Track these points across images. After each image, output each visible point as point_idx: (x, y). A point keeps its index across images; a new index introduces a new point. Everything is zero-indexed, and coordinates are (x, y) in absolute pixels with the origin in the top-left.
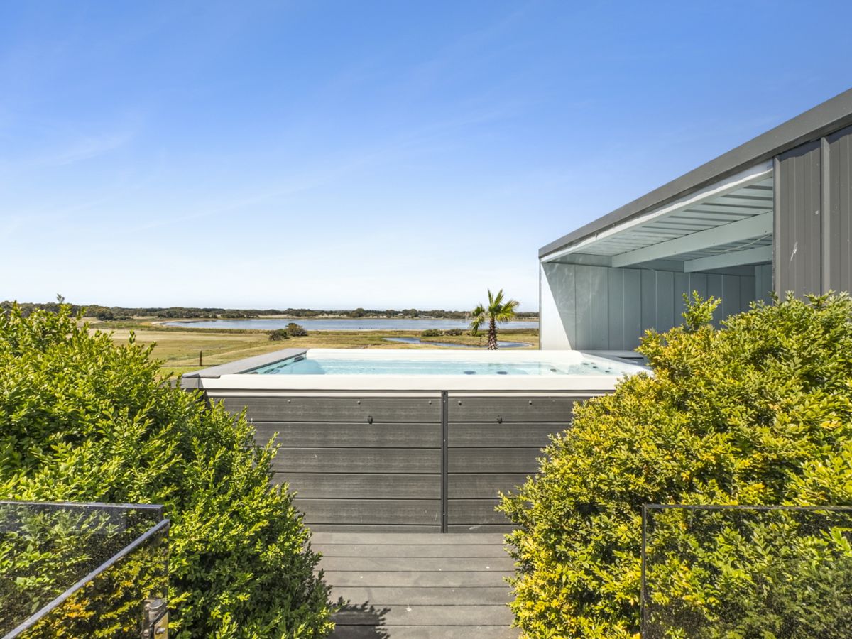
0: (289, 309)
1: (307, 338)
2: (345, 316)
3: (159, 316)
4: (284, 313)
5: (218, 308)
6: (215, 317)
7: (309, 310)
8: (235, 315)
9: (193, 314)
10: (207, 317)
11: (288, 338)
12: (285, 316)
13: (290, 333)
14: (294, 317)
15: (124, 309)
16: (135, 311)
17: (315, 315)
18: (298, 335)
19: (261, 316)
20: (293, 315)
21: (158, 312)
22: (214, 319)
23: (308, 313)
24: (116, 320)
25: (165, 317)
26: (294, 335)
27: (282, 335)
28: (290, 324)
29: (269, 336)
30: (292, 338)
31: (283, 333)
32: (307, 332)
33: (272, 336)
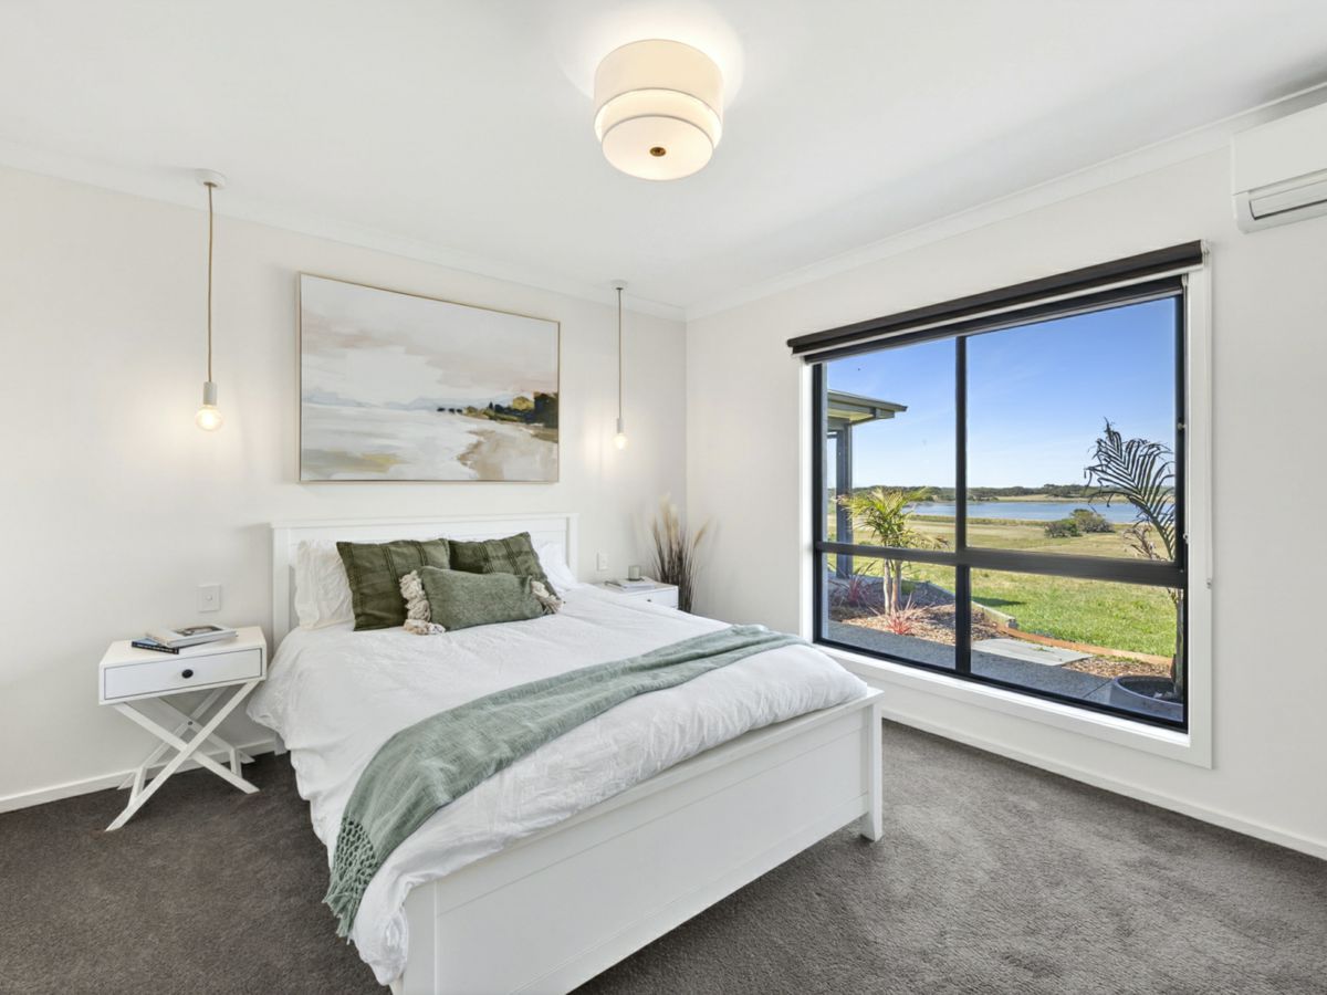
0: (1048, 485)
1: (1108, 537)
11: (1079, 535)
12: (1042, 497)
13: (1083, 527)
14: (1060, 499)
18: (1095, 531)
19: (999, 498)
20: (1056, 496)
26: (1088, 531)
27: (1069, 529)
28: (1076, 511)
29: (1043, 530)
30: (1085, 535)
31: (1068, 525)
32: (1112, 525)
33: (1051, 531)
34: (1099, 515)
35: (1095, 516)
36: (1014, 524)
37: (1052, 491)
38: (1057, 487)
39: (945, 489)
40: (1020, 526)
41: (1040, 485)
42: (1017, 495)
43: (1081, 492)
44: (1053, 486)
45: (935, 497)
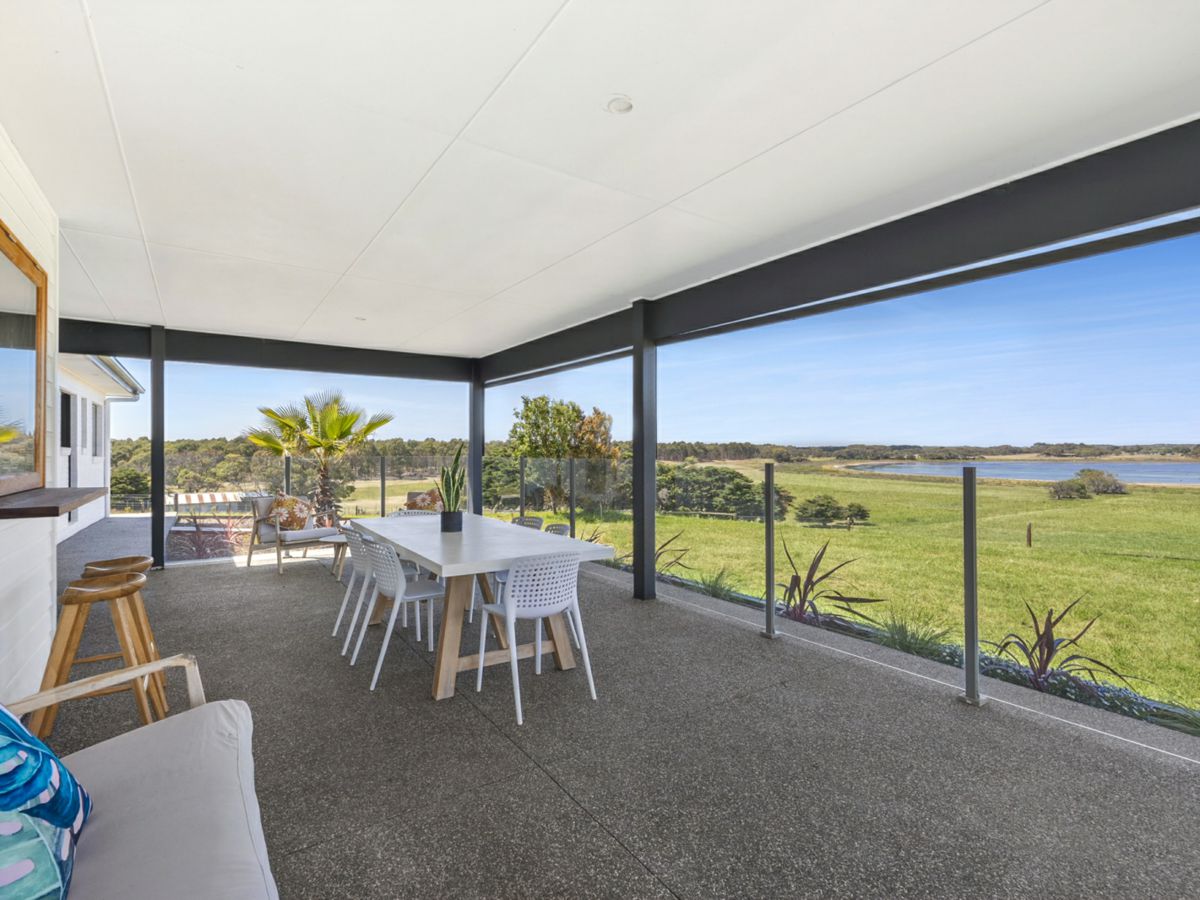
0: (1040, 444)
1: (1125, 498)
2: (1178, 456)
3: (839, 457)
4: (1028, 451)
5: (912, 444)
6: (913, 458)
7: (1082, 445)
8: (943, 455)
9: (879, 453)
10: (901, 458)
11: (1089, 497)
12: (1034, 456)
13: (1092, 488)
14: (1052, 458)
15: (798, 448)
16: (810, 451)
17: (1101, 454)
18: (1105, 492)
19: (987, 457)
20: (1048, 454)
21: (836, 452)
22: (910, 461)
23: (1084, 451)
24: (792, 461)
25: (845, 458)
26: (1098, 492)
27: (1078, 491)
28: (1083, 471)
29: (1048, 491)
30: (1096, 497)
31: (1076, 487)
32: (1125, 486)
33: (1056, 492)
34: (1110, 475)
35: (1105, 475)
36: (1011, 485)
37: (1042, 449)
38: (1049, 445)
39: (925, 447)
40: (1017, 487)
41: (1028, 443)
42: (1005, 454)
43: (1076, 451)
44: (1044, 444)
45: (916, 456)
